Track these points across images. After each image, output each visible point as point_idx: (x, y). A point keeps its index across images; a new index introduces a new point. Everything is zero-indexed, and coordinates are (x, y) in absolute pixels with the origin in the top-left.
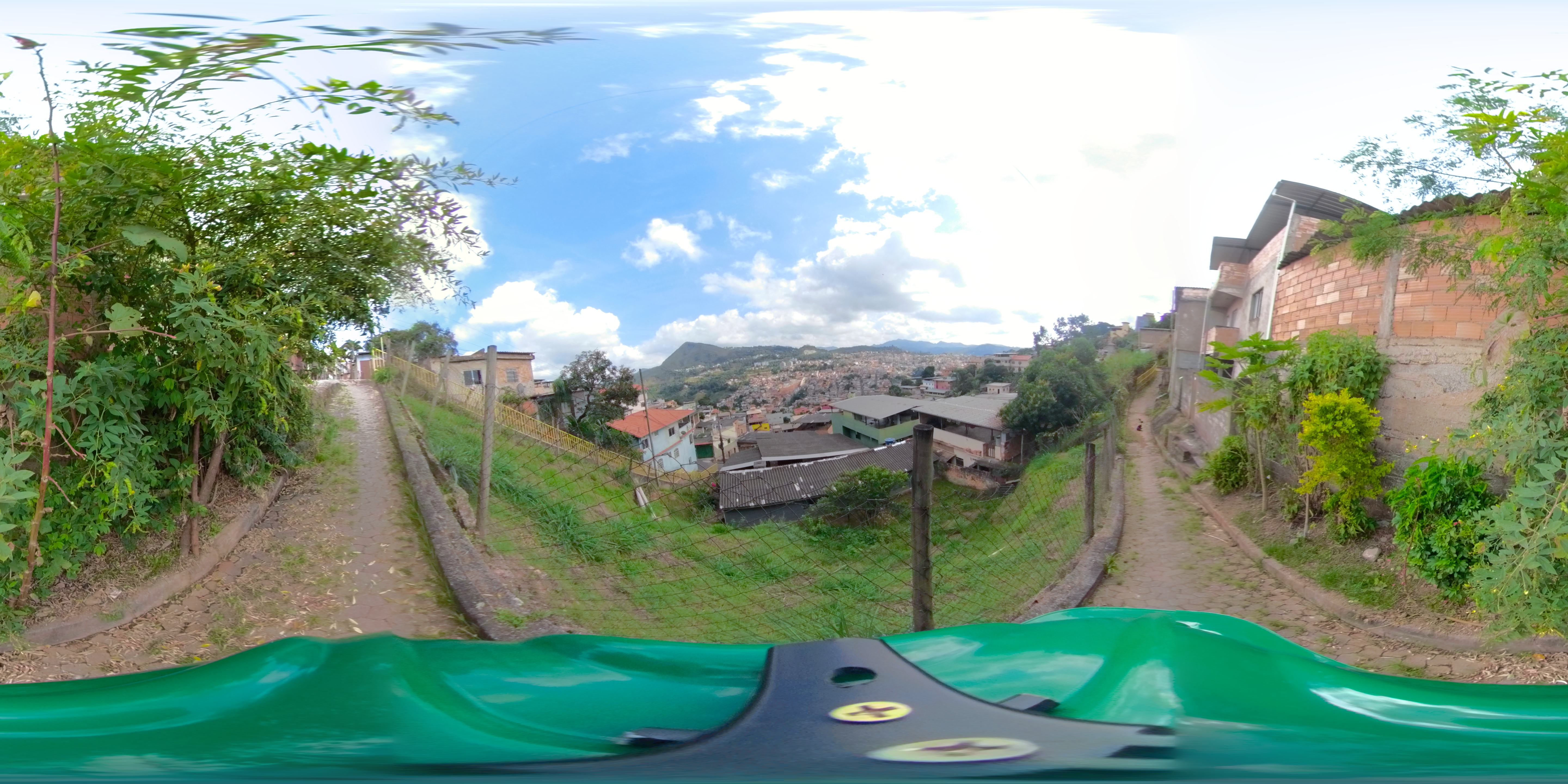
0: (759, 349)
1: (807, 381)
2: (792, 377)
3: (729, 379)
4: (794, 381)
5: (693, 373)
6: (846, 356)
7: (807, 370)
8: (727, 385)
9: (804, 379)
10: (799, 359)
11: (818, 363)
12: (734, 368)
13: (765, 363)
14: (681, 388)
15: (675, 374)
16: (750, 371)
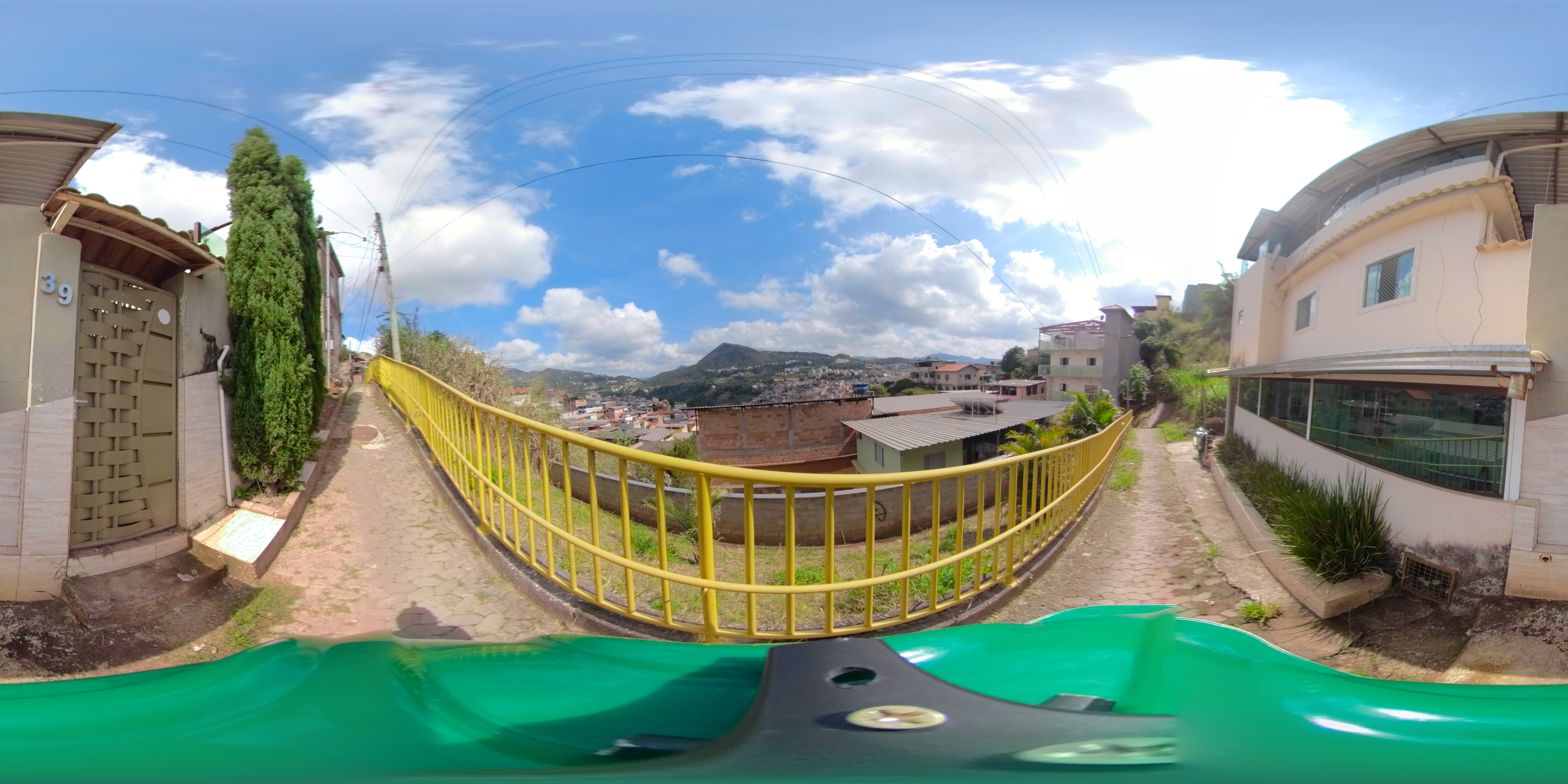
0: (795, 354)
1: (830, 390)
2: (816, 385)
3: (755, 383)
4: (817, 390)
5: (724, 374)
6: (878, 367)
7: (832, 379)
8: (752, 388)
9: (827, 387)
10: (830, 367)
11: (846, 372)
12: (765, 372)
13: (796, 369)
14: (709, 388)
15: (706, 374)
16: (777, 376)
